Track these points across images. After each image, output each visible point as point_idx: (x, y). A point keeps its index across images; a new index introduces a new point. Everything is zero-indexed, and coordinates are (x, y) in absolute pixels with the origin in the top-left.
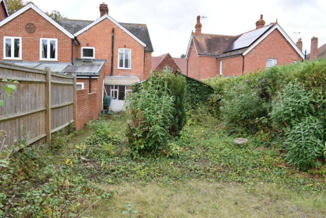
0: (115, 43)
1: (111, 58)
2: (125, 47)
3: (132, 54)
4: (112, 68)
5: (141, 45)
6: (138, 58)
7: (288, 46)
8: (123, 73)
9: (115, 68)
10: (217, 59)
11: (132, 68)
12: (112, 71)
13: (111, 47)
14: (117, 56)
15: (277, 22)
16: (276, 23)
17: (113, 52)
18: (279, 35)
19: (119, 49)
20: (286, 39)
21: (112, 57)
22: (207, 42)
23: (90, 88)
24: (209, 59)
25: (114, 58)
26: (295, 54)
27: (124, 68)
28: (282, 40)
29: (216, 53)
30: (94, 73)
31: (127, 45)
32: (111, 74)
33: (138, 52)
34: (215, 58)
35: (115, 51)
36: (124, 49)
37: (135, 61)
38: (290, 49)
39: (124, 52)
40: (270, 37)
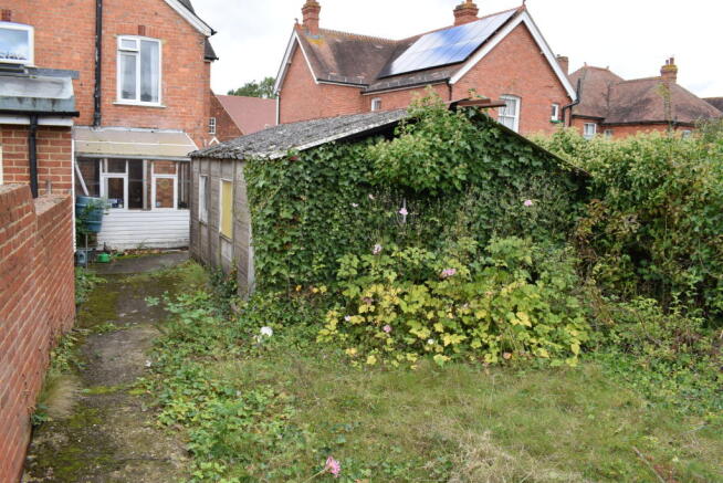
0: (108, 15)
1: (92, 66)
2: (141, 31)
3: (164, 55)
4: (97, 101)
5: (196, 30)
6: (182, 70)
7: (544, 66)
8: (136, 118)
9: (106, 101)
10: (362, 93)
11: (164, 102)
12: (97, 109)
13: (91, 27)
14: (114, 62)
15: (524, 5)
16: (523, 9)
17: (99, 45)
18: (527, 40)
19: (120, 38)
20: (539, 49)
21: (98, 64)
22: (334, 51)
23: (34, 172)
24: (344, 93)
25: (105, 67)
26: (556, 88)
27: (137, 101)
28: (533, 51)
29: (361, 78)
30: (54, 101)
31: (149, 26)
32: (96, 121)
33: (184, 52)
34: (359, 91)
35: (105, 43)
36: (138, 39)
37: (175, 81)
38: (548, 75)
39: (138, 49)
40: (508, 43)
